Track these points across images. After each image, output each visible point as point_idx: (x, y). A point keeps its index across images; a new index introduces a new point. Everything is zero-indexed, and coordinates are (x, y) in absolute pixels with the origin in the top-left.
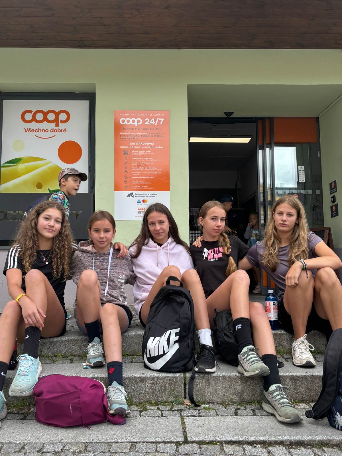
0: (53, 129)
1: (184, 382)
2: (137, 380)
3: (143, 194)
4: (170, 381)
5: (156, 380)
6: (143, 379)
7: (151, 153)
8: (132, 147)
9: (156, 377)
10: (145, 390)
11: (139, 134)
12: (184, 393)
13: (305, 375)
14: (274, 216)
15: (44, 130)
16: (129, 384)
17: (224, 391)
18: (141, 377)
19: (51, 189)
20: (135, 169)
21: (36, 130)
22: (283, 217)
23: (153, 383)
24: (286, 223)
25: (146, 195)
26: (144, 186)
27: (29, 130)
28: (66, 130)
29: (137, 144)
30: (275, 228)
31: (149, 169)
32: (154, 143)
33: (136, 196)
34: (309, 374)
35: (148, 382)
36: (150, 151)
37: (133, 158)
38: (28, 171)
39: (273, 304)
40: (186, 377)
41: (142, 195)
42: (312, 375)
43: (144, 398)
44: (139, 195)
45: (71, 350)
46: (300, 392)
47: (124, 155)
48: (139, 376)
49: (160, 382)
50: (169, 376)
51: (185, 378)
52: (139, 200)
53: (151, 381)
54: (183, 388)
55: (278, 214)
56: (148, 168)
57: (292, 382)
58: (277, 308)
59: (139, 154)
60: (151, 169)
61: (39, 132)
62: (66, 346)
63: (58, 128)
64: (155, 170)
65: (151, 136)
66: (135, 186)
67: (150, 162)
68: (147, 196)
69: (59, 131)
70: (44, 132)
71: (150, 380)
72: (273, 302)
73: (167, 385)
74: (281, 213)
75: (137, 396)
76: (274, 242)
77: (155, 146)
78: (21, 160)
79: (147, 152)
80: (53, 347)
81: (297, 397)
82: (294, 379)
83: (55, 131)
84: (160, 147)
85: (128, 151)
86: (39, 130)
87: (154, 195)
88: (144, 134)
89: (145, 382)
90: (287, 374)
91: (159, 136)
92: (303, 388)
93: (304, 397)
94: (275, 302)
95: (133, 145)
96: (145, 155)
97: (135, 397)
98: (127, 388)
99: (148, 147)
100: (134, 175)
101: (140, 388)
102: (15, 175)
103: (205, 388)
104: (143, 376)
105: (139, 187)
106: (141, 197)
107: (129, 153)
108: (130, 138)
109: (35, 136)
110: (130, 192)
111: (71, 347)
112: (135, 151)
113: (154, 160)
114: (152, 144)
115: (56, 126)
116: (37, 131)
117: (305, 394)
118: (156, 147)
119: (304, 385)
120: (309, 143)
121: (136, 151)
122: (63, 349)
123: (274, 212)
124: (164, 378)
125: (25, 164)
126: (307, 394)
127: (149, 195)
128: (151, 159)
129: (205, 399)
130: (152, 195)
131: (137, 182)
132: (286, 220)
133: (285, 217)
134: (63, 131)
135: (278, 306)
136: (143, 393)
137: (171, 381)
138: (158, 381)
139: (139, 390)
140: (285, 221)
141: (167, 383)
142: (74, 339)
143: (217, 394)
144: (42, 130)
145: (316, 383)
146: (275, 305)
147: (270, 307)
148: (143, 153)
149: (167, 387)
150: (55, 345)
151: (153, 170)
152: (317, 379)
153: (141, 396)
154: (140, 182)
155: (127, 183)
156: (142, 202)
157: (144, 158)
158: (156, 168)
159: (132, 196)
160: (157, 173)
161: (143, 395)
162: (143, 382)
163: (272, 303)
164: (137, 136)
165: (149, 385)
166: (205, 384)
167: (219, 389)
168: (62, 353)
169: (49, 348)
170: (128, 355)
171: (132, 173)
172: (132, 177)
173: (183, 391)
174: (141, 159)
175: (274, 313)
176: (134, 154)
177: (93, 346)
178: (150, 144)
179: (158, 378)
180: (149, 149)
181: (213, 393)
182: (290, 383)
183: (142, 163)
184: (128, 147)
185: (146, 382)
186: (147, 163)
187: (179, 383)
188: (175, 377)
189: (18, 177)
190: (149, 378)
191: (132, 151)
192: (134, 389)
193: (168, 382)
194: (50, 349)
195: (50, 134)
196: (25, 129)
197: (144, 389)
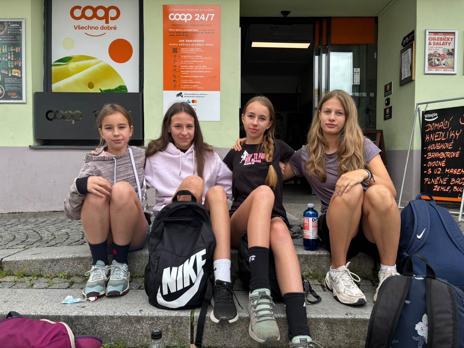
0: (103, 26)
1: (191, 323)
2: (133, 319)
3: (192, 94)
4: (173, 322)
5: (156, 320)
6: (139, 319)
7: (201, 51)
8: (182, 45)
9: (156, 317)
10: (142, 332)
11: (189, 30)
12: (191, 337)
13: (344, 319)
14: (320, 115)
15: (94, 27)
16: (122, 325)
17: (241, 335)
18: (137, 316)
19: (103, 89)
20: (185, 67)
21: (85, 27)
22: (331, 115)
23: (152, 324)
24: (335, 123)
25: (195, 96)
26: (193, 86)
27: (78, 27)
28: (116, 28)
29: (187, 41)
30: (321, 130)
31: (199, 68)
32: (204, 40)
33: (185, 96)
34: (350, 317)
35: (145, 323)
36: (199, 49)
37: (182, 56)
38: (79, 70)
39: (313, 221)
40: (193, 316)
41: (192, 96)
42: (354, 319)
43: (140, 341)
44: (188, 95)
45: (75, 270)
46: (336, 338)
47: (173, 52)
48: (135, 314)
49: (160, 323)
50: (172, 315)
51: (192, 318)
52: (188, 100)
53: (150, 321)
54: (189, 331)
55: (325, 112)
56: (197, 66)
57: (327, 327)
58: (317, 225)
59: (188, 52)
60: (200, 68)
61: (89, 29)
62: (69, 265)
63: (108, 26)
64: (205, 68)
65: (201, 33)
66: (184, 86)
67: (200, 60)
68: (197, 96)
69: (109, 28)
70: (94, 29)
71: (148, 320)
72: (313, 219)
73: (170, 327)
74: (329, 112)
75: (132, 339)
76: (317, 147)
77: (205, 43)
78: (71, 59)
79: (197, 50)
80: (55, 266)
81: (333, 345)
82: (330, 323)
83: (106, 28)
84: (210, 45)
85: (177, 48)
86: (89, 27)
87: (204, 96)
88: (194, 30)
89: (142, 322)
90: (322, 316)
91: (209, 33)
92: (341, 333)
93: (341, 344)
94: (315, 218)
95: (183, 43)
96: (194, 53)
97: (129, 341)
98: (119, 329)
99: (198, 45)
100: (183, 73)
101: (135, 330)
102: (67, 74)
103: (217, 331)
104: (140, 315)
105: (188, 87)
106: (191, 97)
107: (178, 50)
108: (179, 35)
109: (85, 33)
110: (179, 92)
111: (76, 266)
112: (184, 49)
113: (204, 58)
114: (202, 41)
115: (106, 23)
116: (87, 29)
117: (343, 341)
118: (207, 45)
119: (343, 330)
120: (367, 44)
121: (186, 49)
122: (66, 268)
123: (319, 111)
124: (166, 318)
125: (76, 63)
126: (346, 341)
127: (199, 95)
128: (201, 57)
129: (216, 344)
130: (202, 96)
131: (186, 81)
132: (335, 119)
133: (333, 116)
134: (113, 28)
135: (319, 222)
136: (140, 336)
137: (175, 322)
138: (158, 322)
139: (135, 331)
140: (333, 121)
141: (169, 324)
142: (79, 257)
143: (232, 339)
144: (92, 27)
145: (357, 328)
146: (315, 222)
147: (309, 224)
148: (193, 51)
149: (169, 329)
150: (57, 263)
151: (203, 68)
152: (360, 324)
153: (137, 339)
154: (190, 81)
155: (176, 82)
156: (191, 102)
157: (194, 56)
158: (206, 67)
159: (181, 96)
160: (207, 72)
161: (140, 338)
162: (140, 322)
163: (311, 219)
164: (186, 33)
165: (147, 326)
166: (218, 326)
167: (234, 332)
168: (65, 273)
169: (50, 266)
170: (140, 277)
171: (181, 71)
172: (181, 76)
173: (190, 334)
174: (191, 57)
175: (313, 232)
176: (183, 52)
177: (95, 269)
178: (200, 42)
179: (158, 318)
180: (199, 47)
181: (226, 337)
182: (325, 328)
183: (192, 61)
184: (177, 45)
185: (144, 322)
186: (196, 61)
187: (184, 325)
188: (180, 317)
189: (70, 77)
190: (148, 317)
191: (181, 49)
192: (128, 331)
193: (171, 323)
194: (51, 268)
195: (99, 32)
196: (74, 26)
197: (141, 330)
